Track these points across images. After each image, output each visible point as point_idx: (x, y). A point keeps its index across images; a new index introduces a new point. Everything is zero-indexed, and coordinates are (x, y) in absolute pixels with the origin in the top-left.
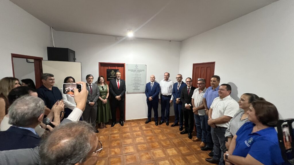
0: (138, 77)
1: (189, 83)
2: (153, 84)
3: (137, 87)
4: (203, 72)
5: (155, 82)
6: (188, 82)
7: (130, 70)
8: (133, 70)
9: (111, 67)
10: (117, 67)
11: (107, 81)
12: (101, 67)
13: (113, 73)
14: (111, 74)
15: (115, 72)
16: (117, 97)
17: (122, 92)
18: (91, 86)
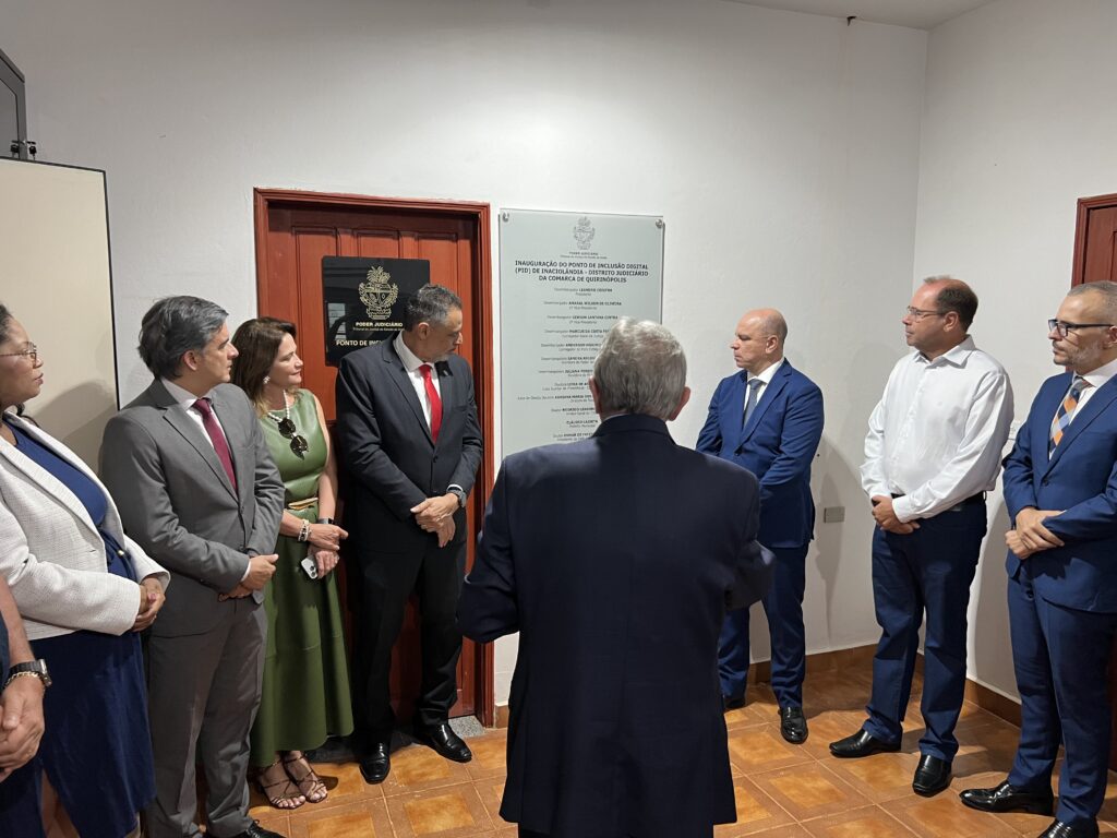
0: (601, 324)
2: (761, 383)
7: (531, 267)
8: (552, 268)
9: (363, 239)
10: (416, 243)
11: (327, 365)
12: (273, 234)
13: (378, 291)
14: (362, 299)
15: (395, 287)
16: (431, 511)
17: (460, 459)
18: (213, 413)
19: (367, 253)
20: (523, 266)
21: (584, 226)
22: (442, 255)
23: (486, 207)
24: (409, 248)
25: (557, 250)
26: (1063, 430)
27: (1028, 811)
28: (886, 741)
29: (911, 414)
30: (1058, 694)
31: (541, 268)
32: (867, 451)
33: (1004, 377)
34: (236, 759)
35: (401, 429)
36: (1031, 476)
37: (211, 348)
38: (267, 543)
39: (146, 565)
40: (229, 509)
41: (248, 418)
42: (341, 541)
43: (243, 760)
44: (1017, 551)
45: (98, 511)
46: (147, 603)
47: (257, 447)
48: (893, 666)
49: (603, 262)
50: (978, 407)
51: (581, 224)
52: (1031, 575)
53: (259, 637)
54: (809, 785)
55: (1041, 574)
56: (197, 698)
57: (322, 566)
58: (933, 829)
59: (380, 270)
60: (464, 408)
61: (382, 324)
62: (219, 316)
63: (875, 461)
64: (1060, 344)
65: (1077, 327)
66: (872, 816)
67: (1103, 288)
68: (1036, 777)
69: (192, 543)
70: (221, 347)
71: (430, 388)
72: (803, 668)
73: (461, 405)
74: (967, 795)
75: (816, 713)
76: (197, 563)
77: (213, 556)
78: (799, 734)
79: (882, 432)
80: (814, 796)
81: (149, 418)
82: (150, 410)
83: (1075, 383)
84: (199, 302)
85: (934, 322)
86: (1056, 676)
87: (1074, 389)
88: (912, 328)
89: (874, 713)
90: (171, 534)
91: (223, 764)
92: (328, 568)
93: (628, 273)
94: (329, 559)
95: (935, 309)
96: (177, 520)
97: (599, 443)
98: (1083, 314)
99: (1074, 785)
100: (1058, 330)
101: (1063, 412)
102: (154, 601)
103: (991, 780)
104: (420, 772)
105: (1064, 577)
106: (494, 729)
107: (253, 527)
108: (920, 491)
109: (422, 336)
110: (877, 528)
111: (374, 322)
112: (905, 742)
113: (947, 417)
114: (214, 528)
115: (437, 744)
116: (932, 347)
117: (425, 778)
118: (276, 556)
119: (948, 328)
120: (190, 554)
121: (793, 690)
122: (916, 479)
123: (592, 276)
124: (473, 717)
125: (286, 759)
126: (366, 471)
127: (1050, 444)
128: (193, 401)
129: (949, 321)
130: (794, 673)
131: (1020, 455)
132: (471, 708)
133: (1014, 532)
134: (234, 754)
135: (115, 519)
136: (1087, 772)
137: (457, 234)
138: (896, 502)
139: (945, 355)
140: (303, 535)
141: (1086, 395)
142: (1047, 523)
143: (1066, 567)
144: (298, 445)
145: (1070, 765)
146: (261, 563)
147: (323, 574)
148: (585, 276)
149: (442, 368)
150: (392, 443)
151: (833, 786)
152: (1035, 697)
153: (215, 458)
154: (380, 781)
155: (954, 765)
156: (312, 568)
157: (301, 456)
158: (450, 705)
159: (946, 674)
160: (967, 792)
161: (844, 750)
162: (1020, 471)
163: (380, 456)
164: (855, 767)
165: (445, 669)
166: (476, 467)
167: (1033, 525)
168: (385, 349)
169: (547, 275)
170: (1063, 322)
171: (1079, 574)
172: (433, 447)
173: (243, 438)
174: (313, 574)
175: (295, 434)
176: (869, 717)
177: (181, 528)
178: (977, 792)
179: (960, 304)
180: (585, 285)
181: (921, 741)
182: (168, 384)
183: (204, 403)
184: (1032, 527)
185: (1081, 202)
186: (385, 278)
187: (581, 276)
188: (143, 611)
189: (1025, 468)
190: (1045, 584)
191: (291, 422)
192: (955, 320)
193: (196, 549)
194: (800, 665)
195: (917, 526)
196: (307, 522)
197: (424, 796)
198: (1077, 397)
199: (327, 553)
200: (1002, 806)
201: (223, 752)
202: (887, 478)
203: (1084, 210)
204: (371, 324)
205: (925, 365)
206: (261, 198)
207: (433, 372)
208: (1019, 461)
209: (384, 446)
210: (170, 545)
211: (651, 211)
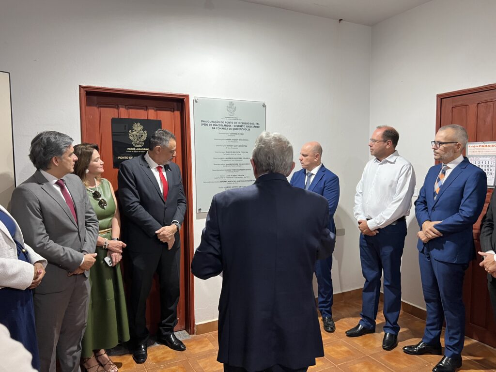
0: (240, 149)
2: (312, 175)
7: (208, 123)
8: (217, 124)
9: (130, 110)
10: (155, 112)
11: (114, 168)
12: (88, 107)
13: (138, 134)
14: (130, 137)
15: (145, 132)
16: (165, 232)
17: (176, 210)
18: (65, 186)
19: (132, 117)
20: (204, 123)
21: (231, 106)
22: (167, 118)
23: (187, 96)
24: (152, 114)
25: (220, 116)
26: (440, 187)
27: (431, 354)
28: (369, 329)
29: (374, 184)
30: (443, 300)
31: (212, 123)
32: (356, 201)
33: (411, 167)
34: (75, 354)
35: (150, 196)
36: (427, 208)
37: (66, 155)
38: (92, 248)
39: (36, 257)
40: (74, 231)
41: (82, 190)
42: (123, 249)
43: (78, 354)
44: (423, 240)
45: (12, 230)
46: (37, 274)
47: (86, 204)
48: (371, 295)
49: (240, 121)
50: (400, 181)
51: (230, 105)
52: (429, 250)
53: (87, 294)
54: (339, 349)
55: (433, 249)
56: (57, 324)
57: (114, 260)
58: (393, 364)
59: (139, 124)
60: (178, 186)
61: (139, 149)
62: (69, 141)
63: (359, 205)
64: (436, 151)
65: (444, 143)
66: (367, 361)
67: (453, 127)
68: (434, 338)
69: (56, 247)
70: (70, 155)
71: (162, 177)
72: (332, 300)
73: (177, 184)
74: (406, 349)
75: (338, 319)
76: (59, 257)
77: (66, 254)
78: (332, 328)
79: (362, 193)
80: (341, 354)
81: (34, 188)
82: (35, 184)
83: (443, 168)
84: (60, 134)
85: (382, 145)
86: (441, 293)
87: (443, 170)
88: (373, 148)
89: (364, 316)
90: (46, 242)
91: (68, 356)
92: (117, 261)
93: (251, 127)
94: (117, 257)
95: (382, 139)
96: (48, 237)
97: (258, 186)
98: (446, 138)
99: (452, 340)
100: (436, 145)
101: (439, 180)
102: (41, 273)
103: (414, 341)
104: (161, 357)
105: (443, 248)
106: (195, 336)
107: (85, 241)
108: (378, 217)
109: (158, 152)
110: (361, 234)
111: (136, 148)
112: (377, 329)
113: (388, 185)
114: (66, 241)
115: (169, 343)
116: (381, 156)
117: (164, 360)
118: (96, 254)
119: (388, 147)
120: (55, 253)
121: (328, 309)
122: (376, 212)
123: (235, 128)
124: (185, 331)
125: (97, 354)
126: (133, 215)
127: (434, 194)
128: (56, 181)
129: (388, 144)
130: (329, 301)
131: (422, 199)
132: (183, 327)
133: (422, 232)
134: (74, 352)
135: (20, 234)
136: (456, 334)
137: (174, 109)
138: (368, 222)
139: (387, 159)
140: (105, 246)
141: (448, 172)
142: (435, 226)
143: (444, 245)
144: (102, 204)
145: (449, 331)
146: (89, 257)
147: (115, 264)
148: (232, 127)
149: (167, 167)
150: (145, 202)
151: (349, 349)
152: (432, 303)
153: (67, 207)
154: (143, 362)
155: (398, 337)
156: (110, 261)
157: (103, 208)
158: (175, 325)
159: (393, 296)
160: (406, 347)
161: (351, 334)
162: (422, 206)
163: (140, 208)
164: (357, 341)
165: (172, 308)
166: (184, 213)
167: (430, 227)
168: (141, 160)
169: (216, 127)
170: (438, 142)
171: (450, 247)
172: (164, 203)
173: (80, 199)
174: (110, 264)
175: (100, 199)
176: (361, 318)
177: (50, 241)
178: (410, 347)
179: (392, 137)
180: (232, 131)
181: (385, 327)
182: (43, 172)
183: (61, 182)
184: (430, 229)
185: (438, 96)
186: (141, 128)
187: (230, 127)
188: (35, 278)
189: (424, 205)
190: (435, 253)
191: (98, 193)
192: (391, 144)
193: (58, 250)
194: (330, 299)
195: (378, 232)
196: (107, 239)
197: (165, 367)
198: (444, 173)
199: (116, 254)
200: (421, 352)
201: (68, 351)
202: (364, 212)
203: (439, 99)
204: (135, 149)
205: (378, 163)
206: (83, 90)
207: (163, 169)
208: (421, 202)
209: (142, 203)
210: (45, 248)
211: (260, 100)
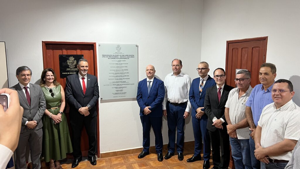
0: (123, 68)
1: (219, 78)
2: (151, 81)
3: (121, 89)
4: (246, 57)
5: (155, 78)
6: (217, 76)
7: (106, 56)
8: (111, 56)
10: (80, 51)
11: (60, 78)
12: (47, 50)
14: (68, 64)
15: (76, 61)
19: (69, 54)
20: (104, 56)
21: (118, 47)
23: (95, 43)
25: (112, 52)
26: (202, 89)
31: (108, 56)
49: (123, 54)
59: (72, 57)
61: (73, 69)
93: (129, 57)
101: (201, 86)
106: (100, 158)
123: (121, 58)
137: (90, 49)
144: (53, 95)
153: (26, 99)
157: (53, 97)
172: (84, 95)
175: (52, 92)
183: (26, 88)
185: (227, 42)
187: (118, 58)
191: (52, 90)
204: (70, 69)
206: (44, 43)
211: (134, 43)
